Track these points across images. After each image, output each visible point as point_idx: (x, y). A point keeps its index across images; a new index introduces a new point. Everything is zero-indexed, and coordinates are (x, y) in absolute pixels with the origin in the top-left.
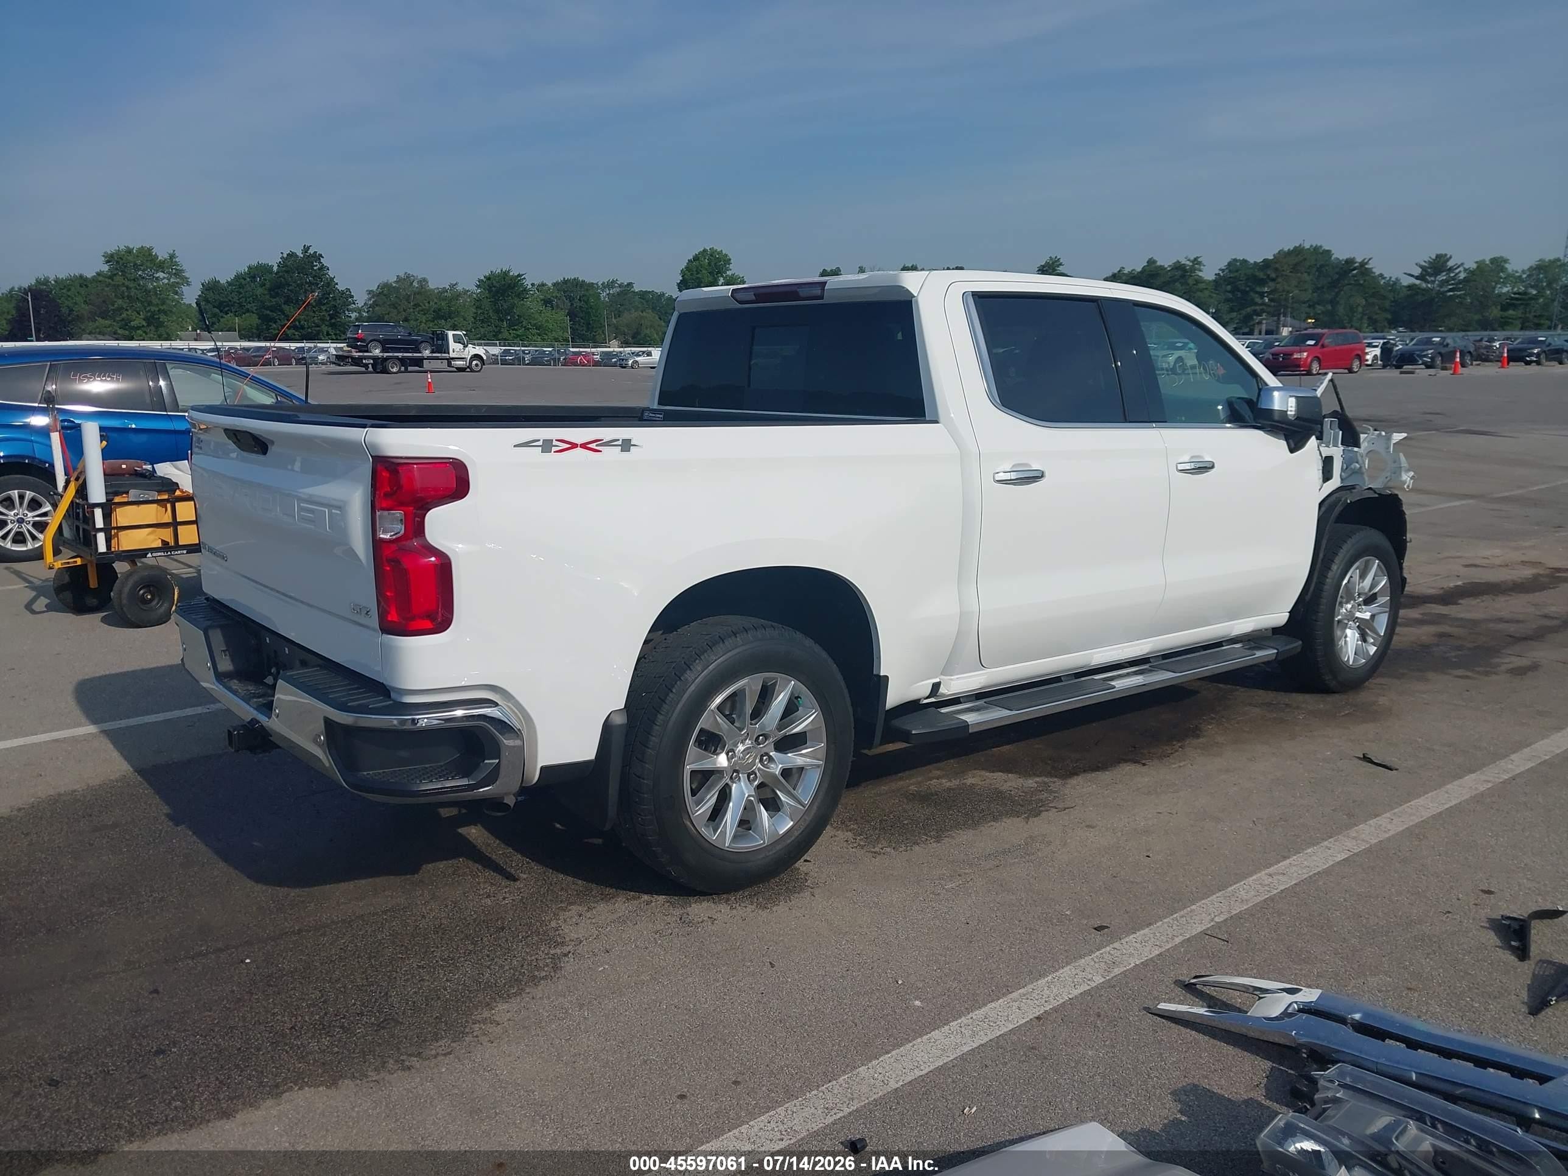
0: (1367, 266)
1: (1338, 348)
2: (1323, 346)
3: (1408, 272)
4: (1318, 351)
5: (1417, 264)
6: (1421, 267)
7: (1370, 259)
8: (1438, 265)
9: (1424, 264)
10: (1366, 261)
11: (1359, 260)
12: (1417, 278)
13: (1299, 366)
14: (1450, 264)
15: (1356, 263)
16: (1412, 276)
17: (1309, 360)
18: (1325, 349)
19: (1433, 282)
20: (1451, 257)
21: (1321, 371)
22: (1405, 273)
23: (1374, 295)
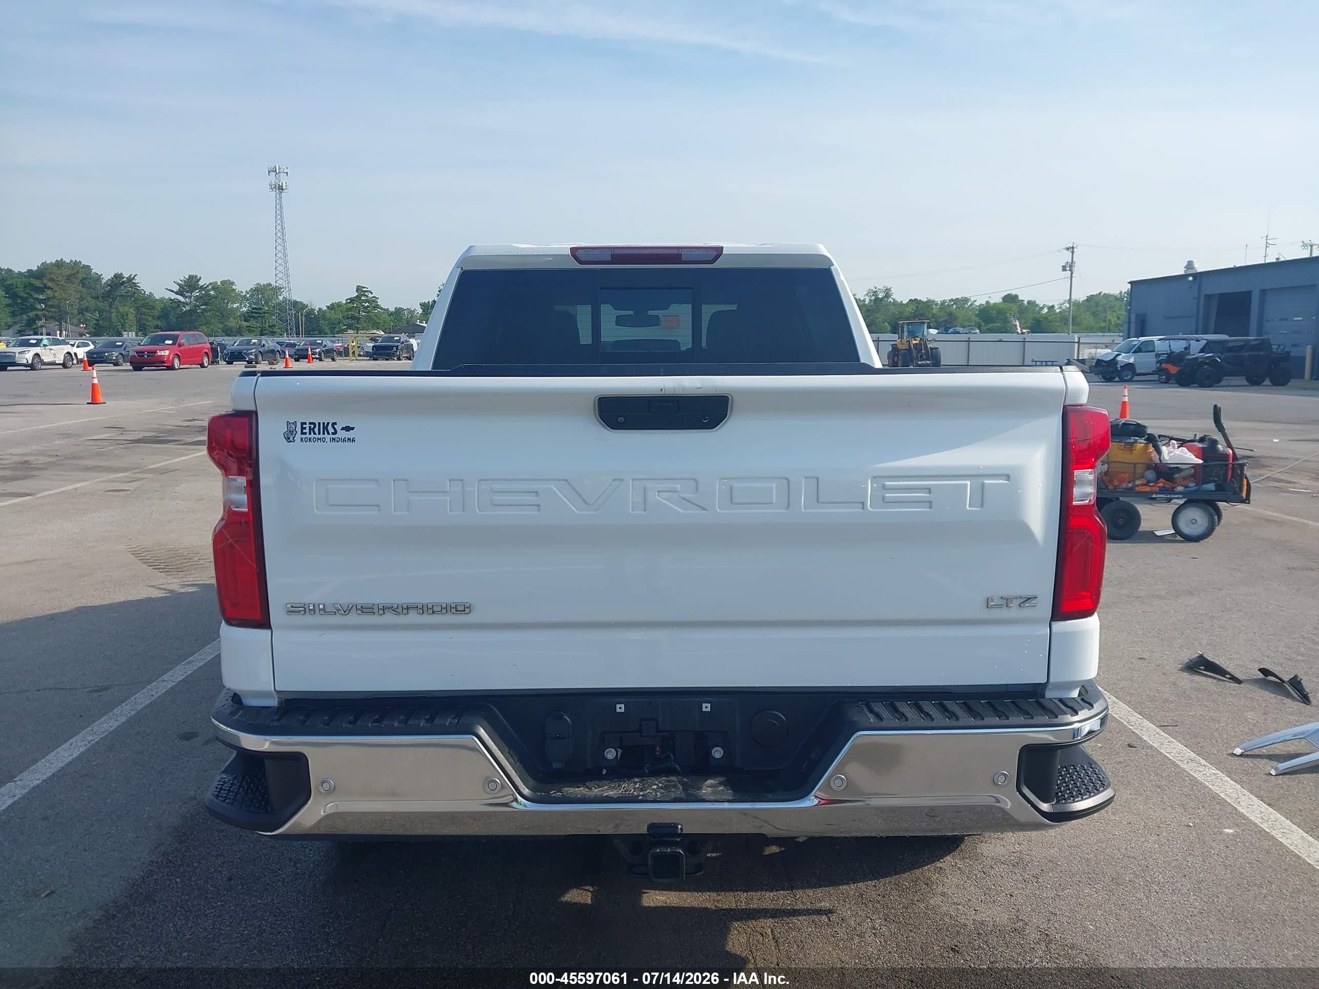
0: (134, 281)
1: (191, 347)
2: (180, 345)
3: (169, 288)
4: (176, 349)
5: (174, 282)
6: (178, 284)
7: (136, 275)
8: (190, 284)
9: (180, 282)
10: (132, 276)
11: (126, 275)
12: (176, 293)
13: (164, 362)
14: (201, 283)
15: (124, 278)
16: (173, 291)
17: (171, 357)
18: (182, 348)
19: (190, 297)
20: (200, 279)
21: (181, 367)
22: (167, 289)
23: (143, 306)
